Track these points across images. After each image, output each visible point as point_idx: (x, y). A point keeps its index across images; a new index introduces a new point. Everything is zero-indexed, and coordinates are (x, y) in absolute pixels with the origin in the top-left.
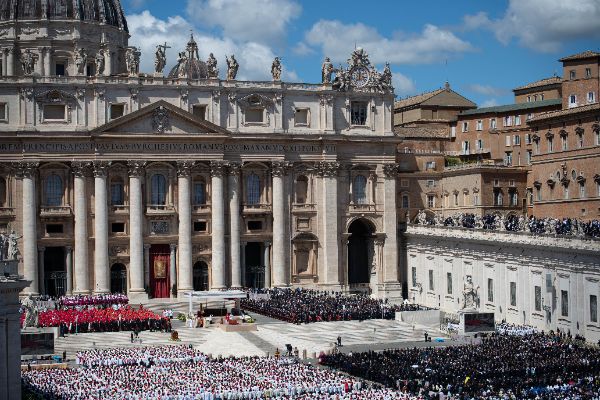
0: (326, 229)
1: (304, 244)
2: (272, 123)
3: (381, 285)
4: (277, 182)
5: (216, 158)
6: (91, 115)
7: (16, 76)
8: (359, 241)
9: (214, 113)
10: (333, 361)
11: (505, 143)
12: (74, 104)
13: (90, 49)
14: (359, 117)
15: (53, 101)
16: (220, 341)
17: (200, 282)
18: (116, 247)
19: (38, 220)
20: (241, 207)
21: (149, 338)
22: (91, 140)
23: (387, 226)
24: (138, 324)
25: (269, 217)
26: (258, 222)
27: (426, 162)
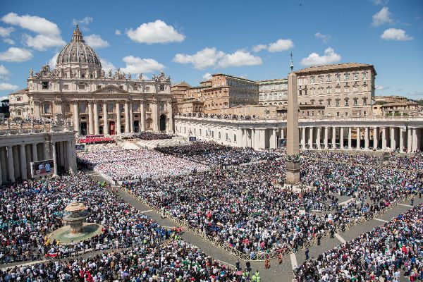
0: (155, 117)
1: (149, 121)
2: (140, 91)
3: (168, 131)
4: (142, 106)
5: (126, 99)
6: (92, 88)
7: (71, 77)
8: (163, 119)
9: (125, 88)
10: (157, 149)
11: (198, 96)
12: (87, 85)
13: (91, 70)
14: (162, 88)
15: (81, 84)
16: (128, 145)
17: (122, 131)
18: (100, 123)
19: (79, 116)
20: (133, 111)
21: (111, 145)
22: (92, 95)
23: (169, 116)
24: (106, 142)
25: (140, 114)
26: (137, 116)
27: (179, 100)
